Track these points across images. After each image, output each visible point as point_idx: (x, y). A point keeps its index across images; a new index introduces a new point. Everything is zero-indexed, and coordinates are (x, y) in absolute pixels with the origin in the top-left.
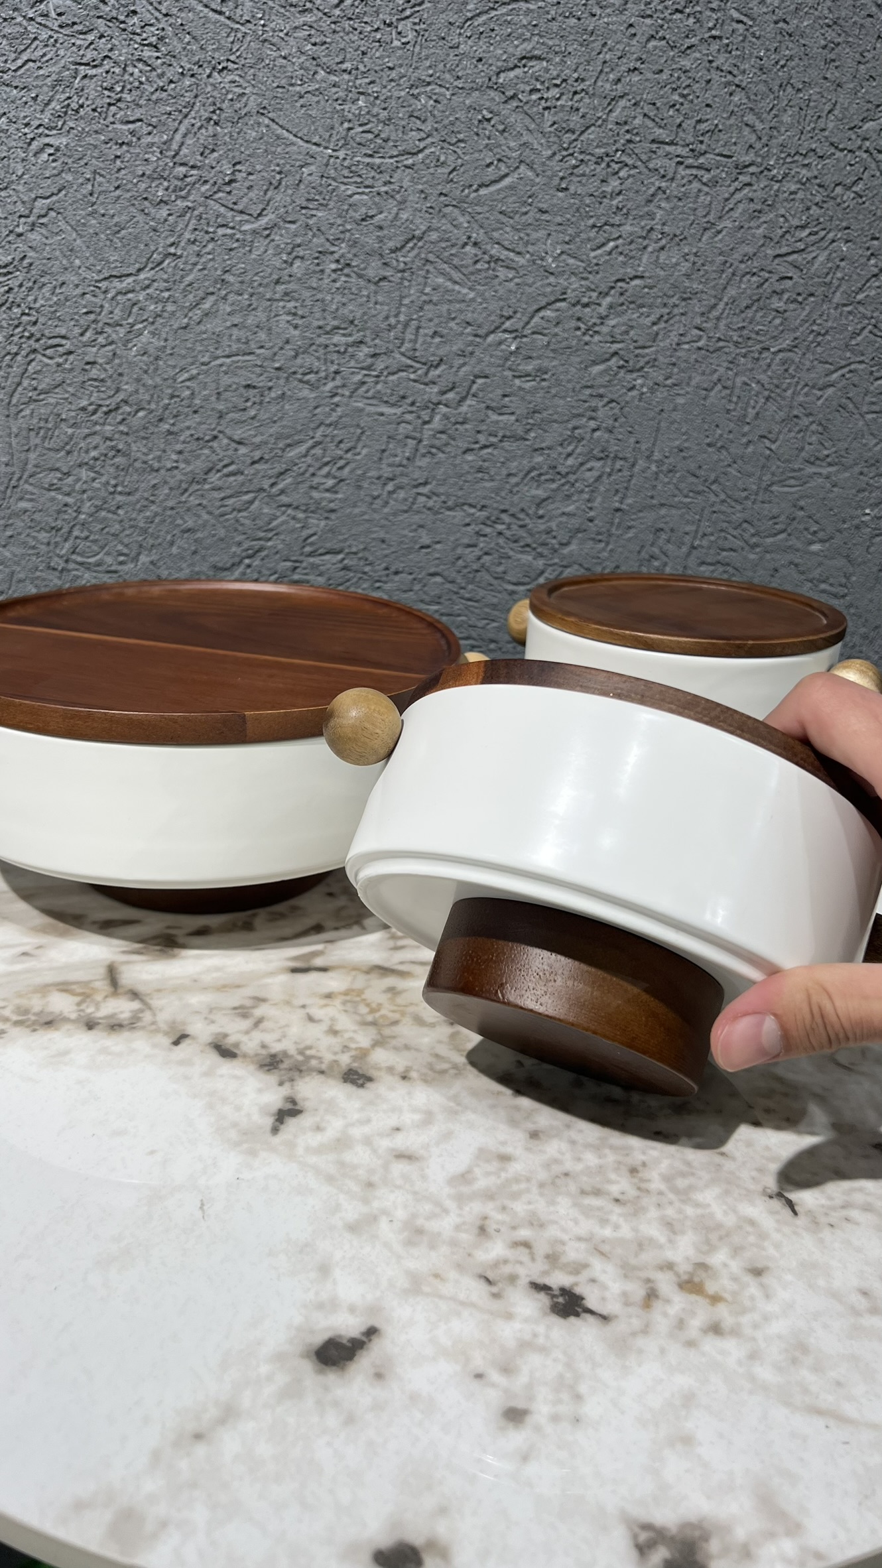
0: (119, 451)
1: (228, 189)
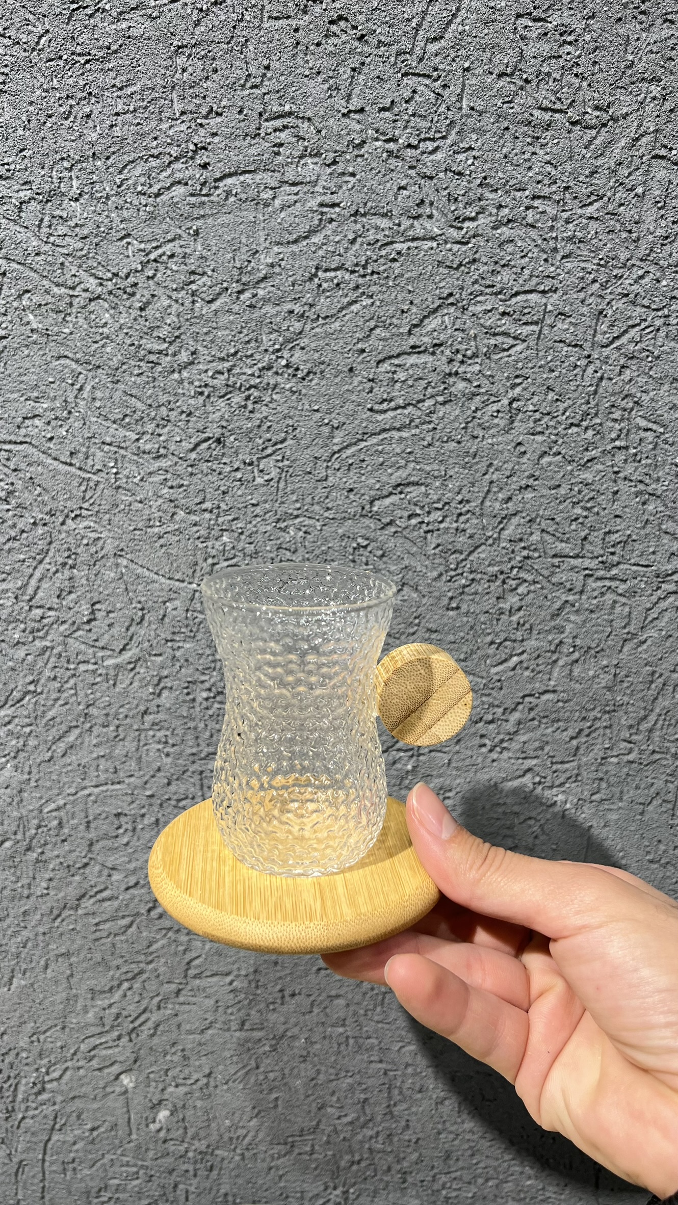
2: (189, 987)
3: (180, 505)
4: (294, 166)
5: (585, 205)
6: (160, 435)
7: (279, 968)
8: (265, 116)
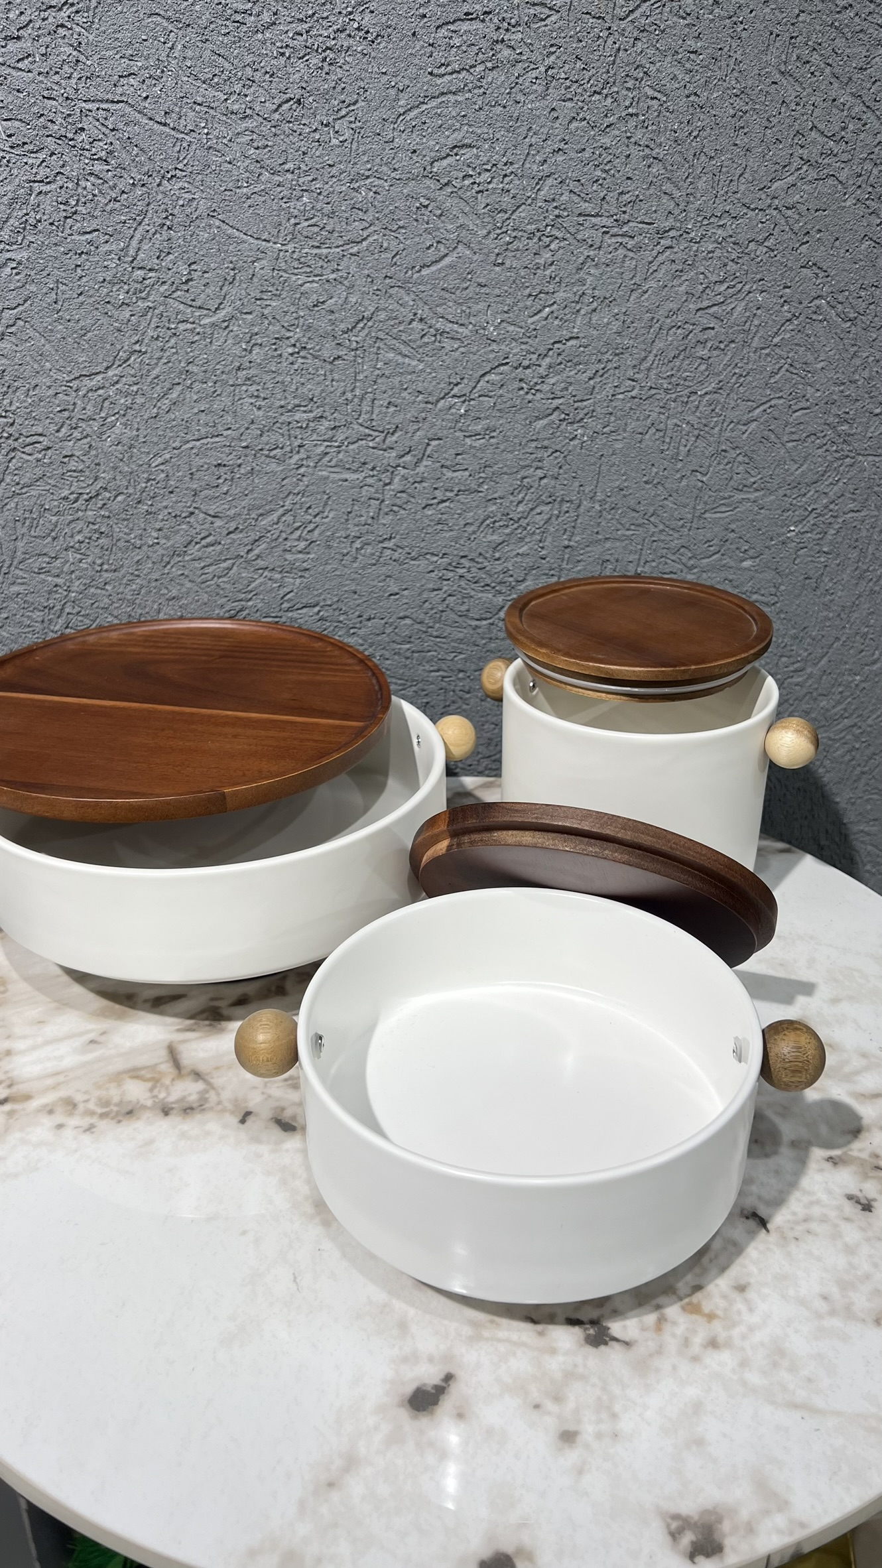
0: (102, 533)
1: (186, 288)
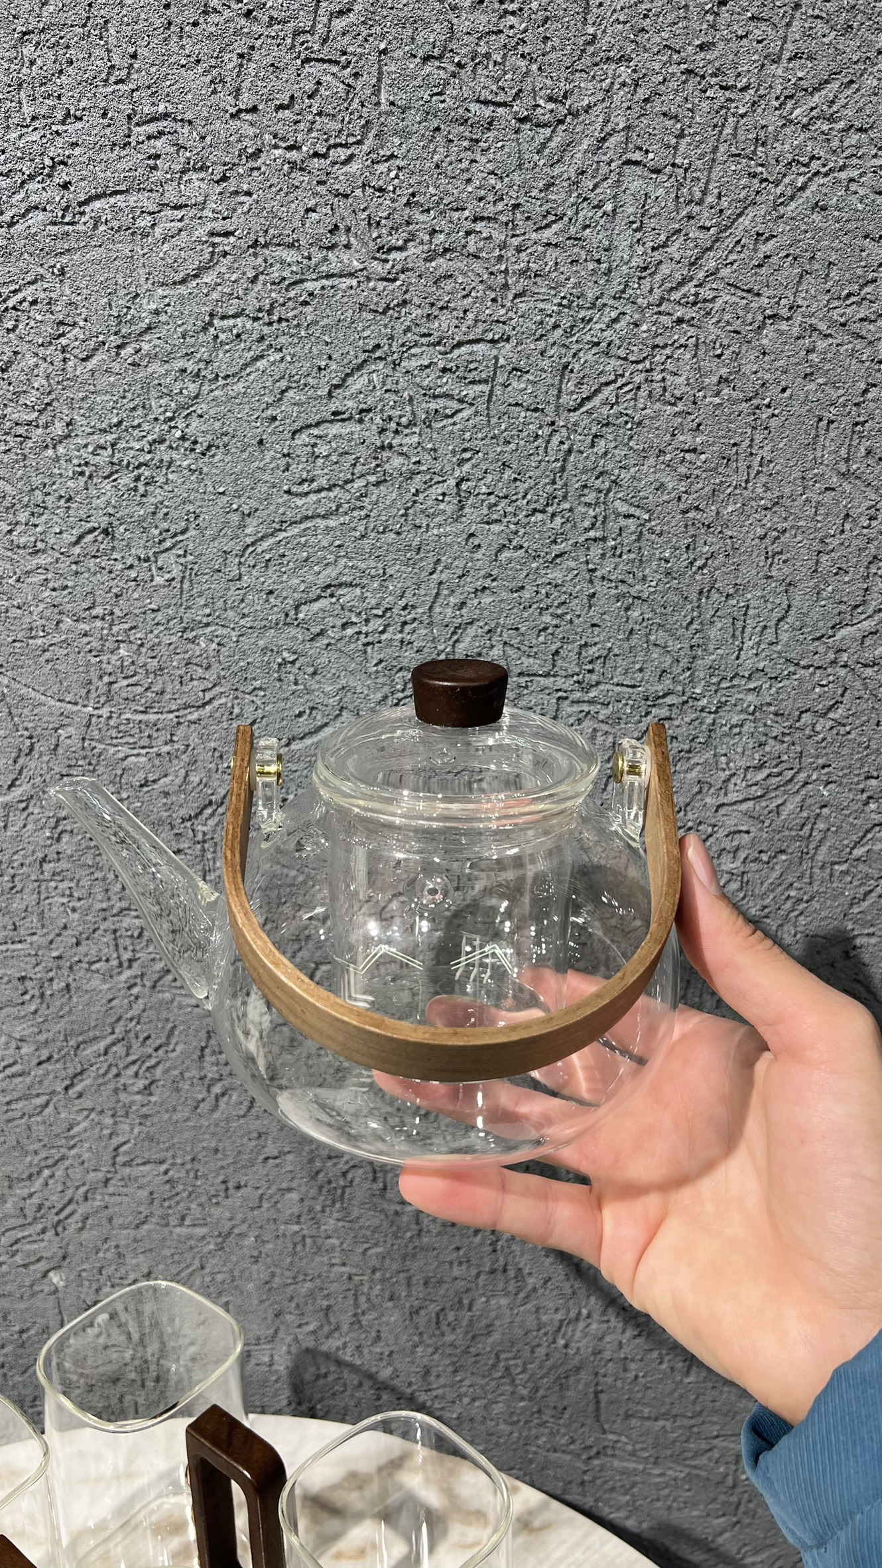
2: (119, 1176)
3: (65, 611)
4: (175, 184)
5: (541, 228)
6: (36, 526)
7: (219, 1155)
8: (135, 120)
